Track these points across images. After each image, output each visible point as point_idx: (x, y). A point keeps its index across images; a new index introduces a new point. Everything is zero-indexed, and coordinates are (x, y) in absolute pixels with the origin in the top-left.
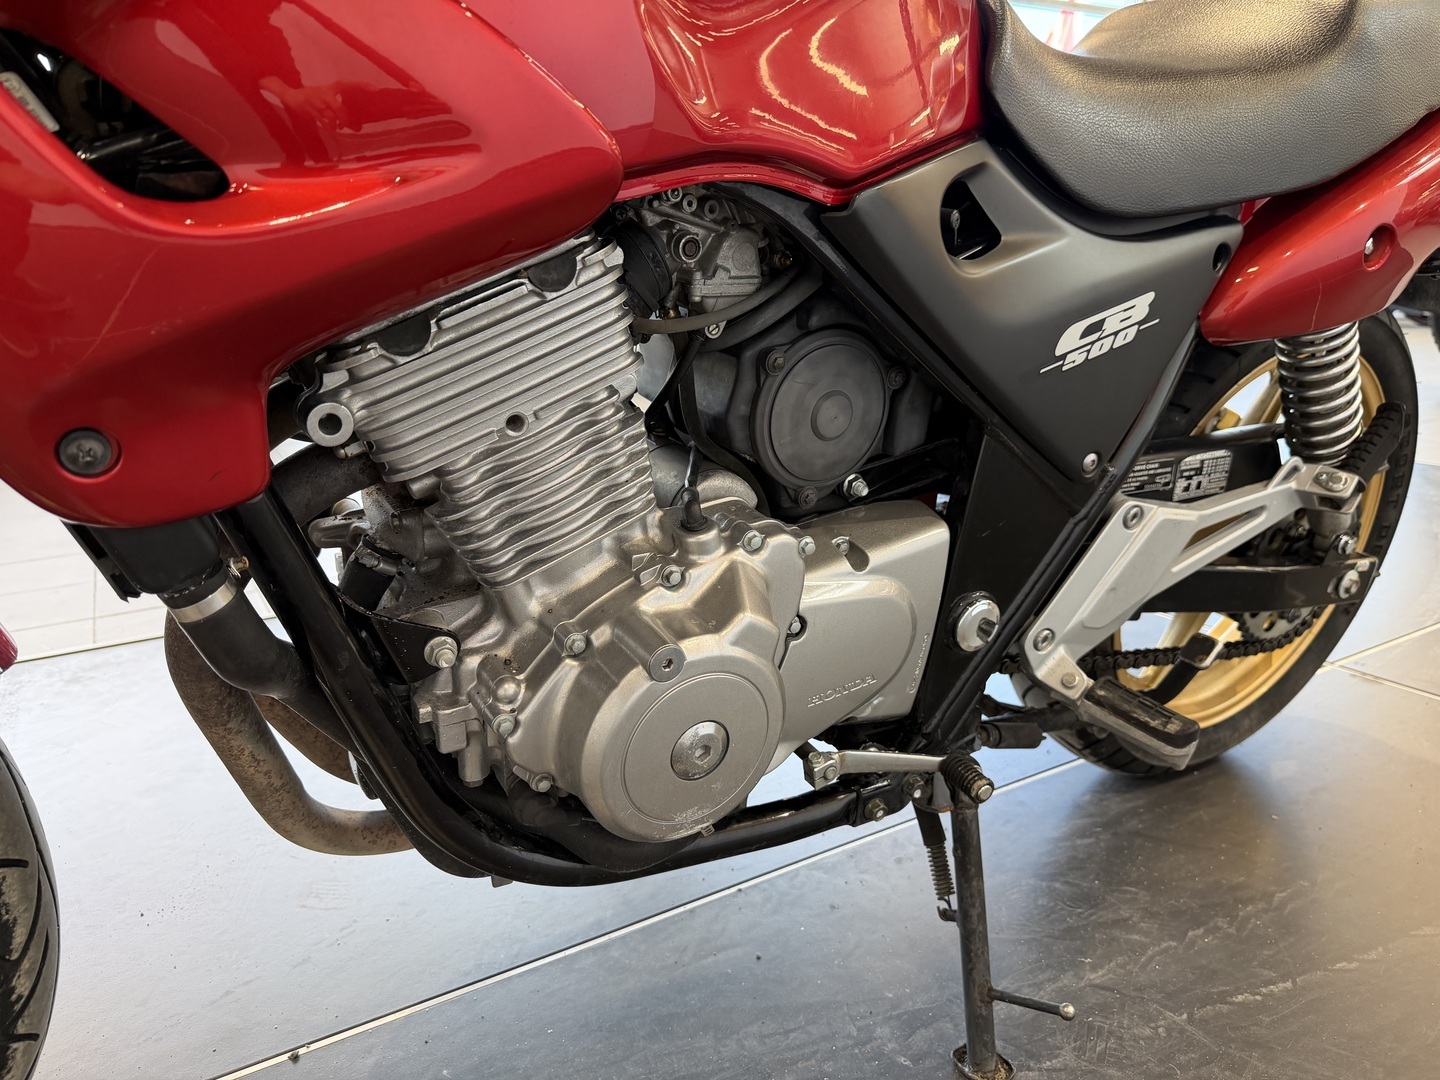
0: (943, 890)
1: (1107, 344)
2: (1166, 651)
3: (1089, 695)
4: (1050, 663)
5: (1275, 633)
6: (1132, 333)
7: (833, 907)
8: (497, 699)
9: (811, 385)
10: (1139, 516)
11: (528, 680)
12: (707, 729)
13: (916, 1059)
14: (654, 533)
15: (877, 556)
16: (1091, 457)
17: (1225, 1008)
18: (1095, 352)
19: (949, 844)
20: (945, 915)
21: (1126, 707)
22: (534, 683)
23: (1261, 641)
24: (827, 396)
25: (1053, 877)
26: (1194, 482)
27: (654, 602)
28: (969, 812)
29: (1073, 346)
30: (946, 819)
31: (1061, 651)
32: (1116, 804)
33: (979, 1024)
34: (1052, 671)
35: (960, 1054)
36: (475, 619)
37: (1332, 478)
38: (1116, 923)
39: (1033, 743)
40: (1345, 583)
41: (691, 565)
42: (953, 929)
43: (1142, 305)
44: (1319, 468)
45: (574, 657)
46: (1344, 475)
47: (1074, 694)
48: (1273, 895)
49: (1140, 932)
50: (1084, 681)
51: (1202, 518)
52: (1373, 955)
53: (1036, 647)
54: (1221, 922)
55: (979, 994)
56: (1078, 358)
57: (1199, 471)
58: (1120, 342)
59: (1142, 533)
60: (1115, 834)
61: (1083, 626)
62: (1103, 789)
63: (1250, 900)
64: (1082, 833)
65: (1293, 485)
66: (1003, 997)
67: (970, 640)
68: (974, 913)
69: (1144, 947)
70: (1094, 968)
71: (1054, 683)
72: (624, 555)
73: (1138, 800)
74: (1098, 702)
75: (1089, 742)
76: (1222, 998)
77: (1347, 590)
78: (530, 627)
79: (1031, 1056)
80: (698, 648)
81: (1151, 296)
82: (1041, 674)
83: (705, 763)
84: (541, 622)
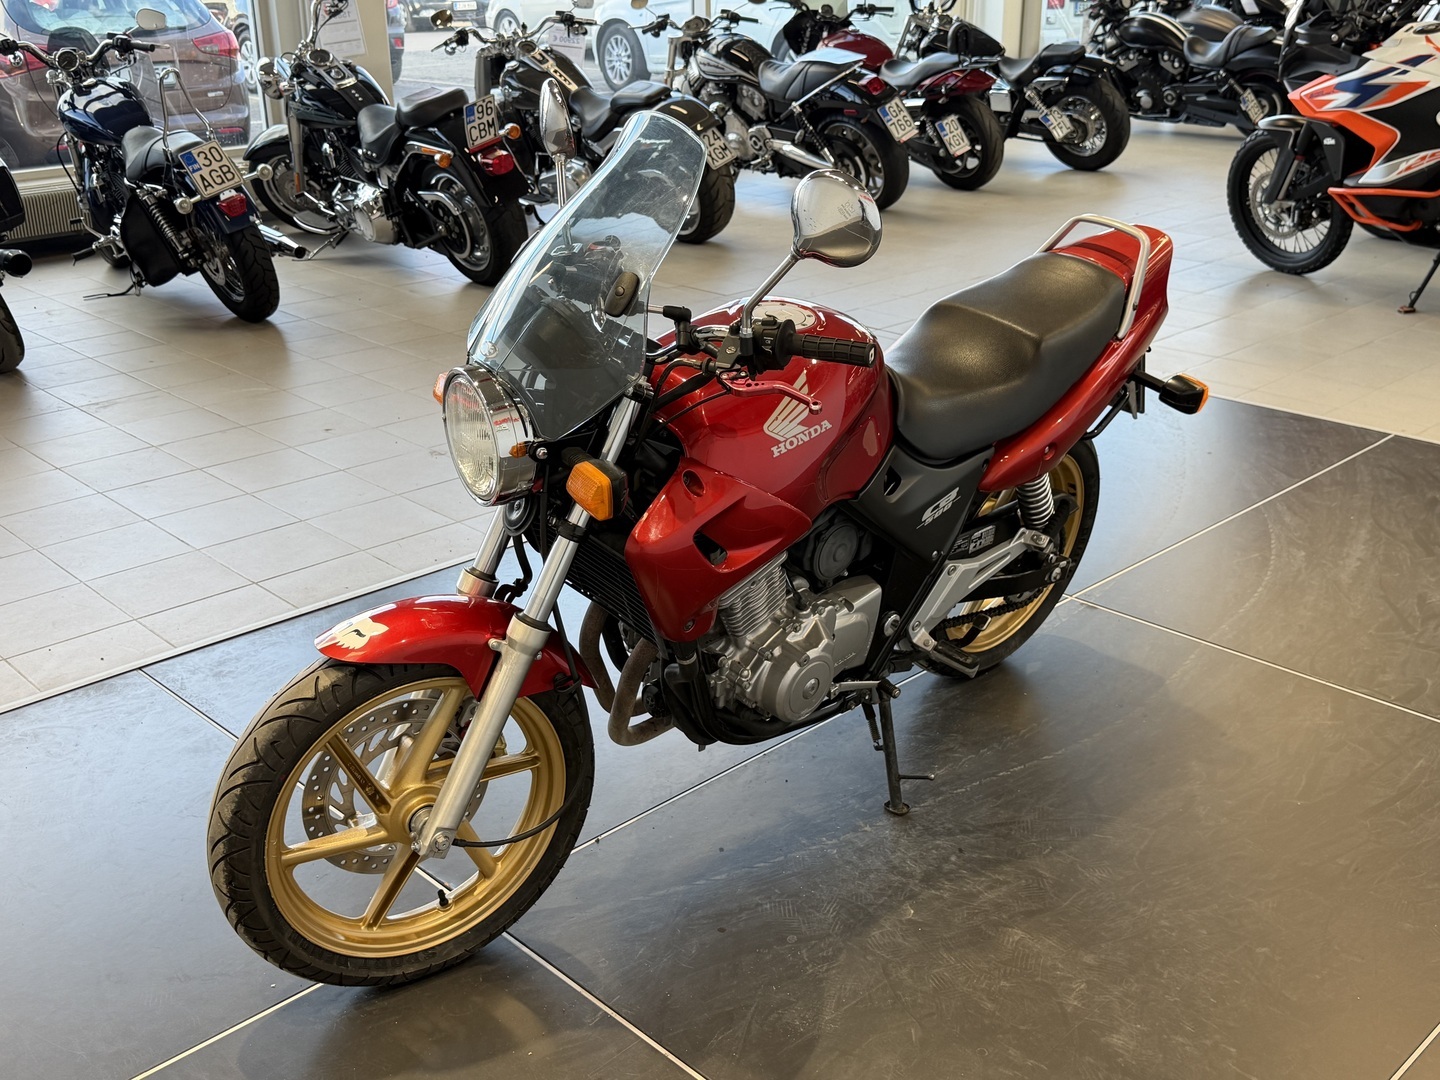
0: (875, 736)
1: (941, 512)
2: (968, 615)
3: (935, 648)
4: (919, 635)
5: (1023, 598)
6: (950, 505)
7: (814, 757)
8: (741, 676)
9: (833, 544)
10: (955, 569)
11: (751, 669)
12: (813, 681)
13: (869, 809)
14: (785, 610)
15: (857, 604)
16: (935, 552)
17: (995, 778)
18: (936, 516)
19: (878, 718)
20: (878, 748)
21: (951, 653)
22: (754, 669)
23: (1016, 604)
24: (840, 546)
25: (916, 733)
26: (978, 543)
27: (792, 638)
28: (887, 703)
29: (928, 516)
30: (876, 708)
31: (923, 629)
32: (945, 694)
33: (894, 790)
34: (920, 639)
35: (887, 804)
36: (723, 647)
37: (1039, 538)
38: (948, 750)
39: (908, 668)
40: (1054, 574)
41: (802, 623)
42: (881, 754)
43: (954, 494)
44: (1034, 532)
45: (767, 660)
46: (1043, 537)
47: (929, 649)
48: (1019, 731)
49: (959, 752)
50: (933, 642)
51: (981, 565)
52: (1060, 752)
53: (913, 629)
54: (995, 745)
55: (894, 778)
56: (930, 520)
57: (980, 538)
58: (946, 509)
59: (955, 576)
60: (945, 710)
61: (932, 618)
62: (937, 687)
63: (1010, 734)
64: (928, 710)
65: (1022, 540)
66: (905, 777)
67: (889, 631)
68: (891, 745)
69: (961, 759)
70: (939, 769)
71: (921, 644)
72: (776, 621)
73: (956, 690)
74: (939, 651)
75: (931, 665)
76: (994, 775)
77: (1055, 578)
78: (746, 650)
79: (915, 803)
80: (812, 653)
81: (958, 489)
82: (915, 641)
83: (812, 693)
84: (750, 648)
